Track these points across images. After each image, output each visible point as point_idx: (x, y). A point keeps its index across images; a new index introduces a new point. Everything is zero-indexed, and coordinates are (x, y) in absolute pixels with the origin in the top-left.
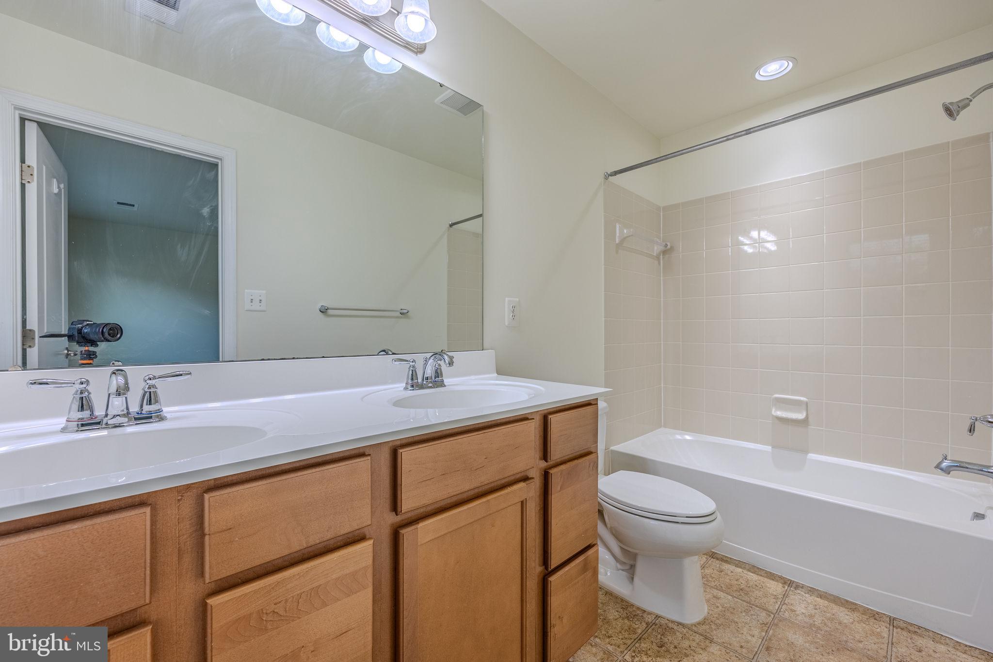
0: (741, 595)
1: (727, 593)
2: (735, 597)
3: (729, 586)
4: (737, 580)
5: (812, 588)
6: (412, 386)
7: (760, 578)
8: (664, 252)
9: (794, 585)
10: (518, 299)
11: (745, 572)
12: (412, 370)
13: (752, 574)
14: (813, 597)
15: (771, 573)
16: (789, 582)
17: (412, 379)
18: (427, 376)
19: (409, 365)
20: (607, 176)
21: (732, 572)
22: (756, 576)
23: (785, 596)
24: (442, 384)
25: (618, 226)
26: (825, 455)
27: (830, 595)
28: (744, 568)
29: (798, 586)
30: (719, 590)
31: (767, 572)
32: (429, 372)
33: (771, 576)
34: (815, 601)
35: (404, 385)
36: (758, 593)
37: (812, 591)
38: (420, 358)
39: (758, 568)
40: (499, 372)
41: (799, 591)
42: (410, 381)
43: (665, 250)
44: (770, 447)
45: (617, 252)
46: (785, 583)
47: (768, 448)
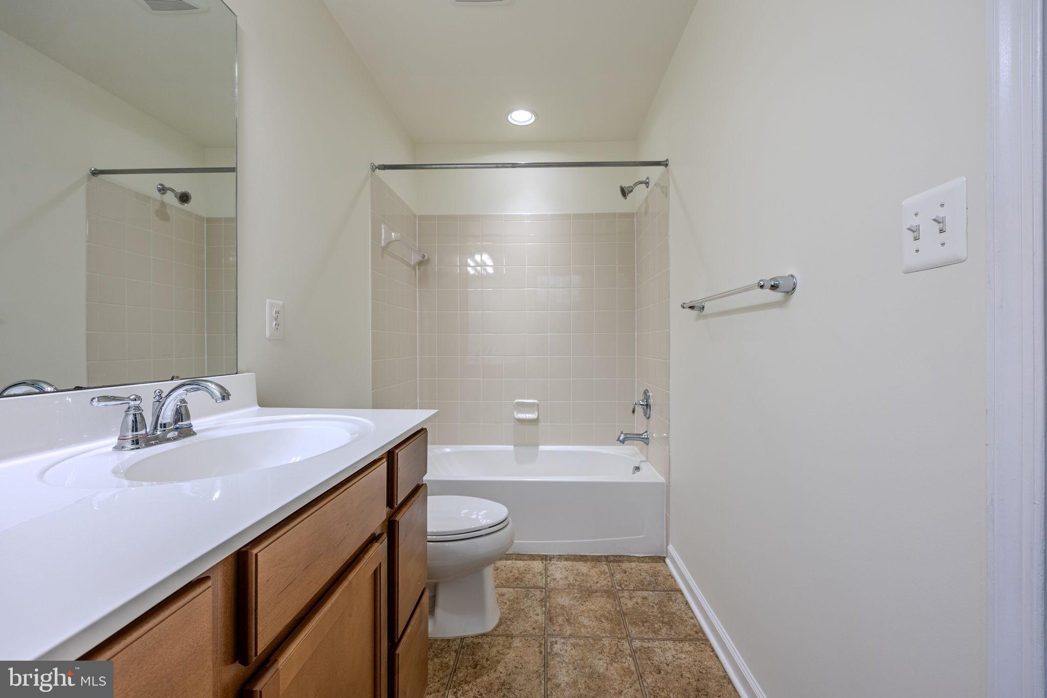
0: (518, 584)
1: (508, 587)
2: (515, 588)
3: (508, 579)
4: (511, 572)
5: (559, 555)
6: (136, 442)
7: (526, 562)
8: (420, 263)
9: (548, 558)
10: (281, 303)
11: (514, 562)
12: (135, 415)
13: (519, 562)
14: (562, 562)
15: (531, 555)
16: (544, 557)
17: (135, 429)
18: (164, 422)
19: (126, 406)
20: (374, 168)
21: (505, 566)
22: (522, 562)
23: (546, 569)
24: (188, 432)
25: (383, 226)
26: (550, 445)
27: (571, 555)
28: (512, 559)
29: (551, 558)
30: (501, 587)
31: (528, 555)
32: (167, 415)
33: (532, 557)
34: (565, 565)
35: (114, 441)
36: (529, 576)
37: (560, 557)
38: (147, 391)
39: (522, 555)
40: (263, 403)
41: (553, 562)
42: (130, 434)
43: (422, 261)
44: (512, 446)
45: (382, 257)
46: (542, 559)
47: (511, 447)
